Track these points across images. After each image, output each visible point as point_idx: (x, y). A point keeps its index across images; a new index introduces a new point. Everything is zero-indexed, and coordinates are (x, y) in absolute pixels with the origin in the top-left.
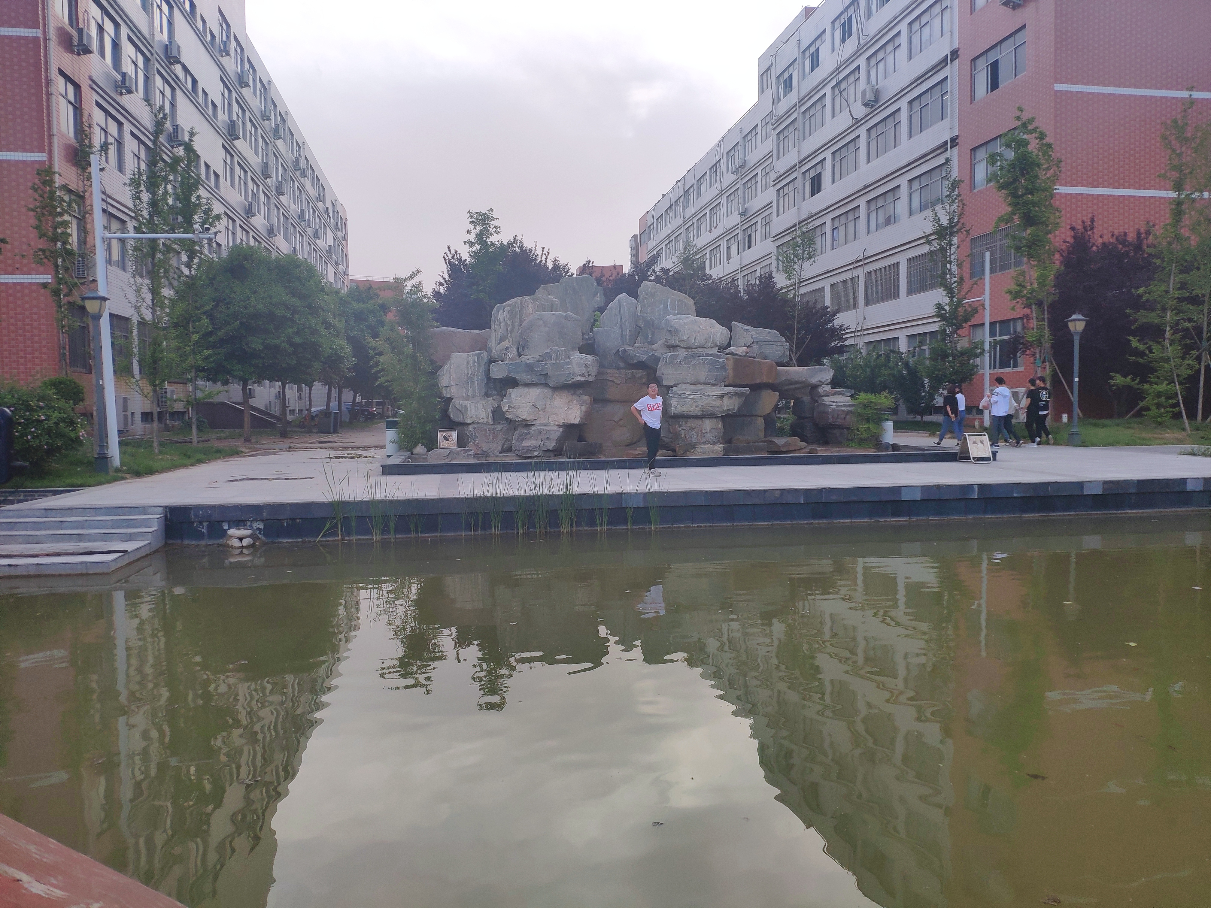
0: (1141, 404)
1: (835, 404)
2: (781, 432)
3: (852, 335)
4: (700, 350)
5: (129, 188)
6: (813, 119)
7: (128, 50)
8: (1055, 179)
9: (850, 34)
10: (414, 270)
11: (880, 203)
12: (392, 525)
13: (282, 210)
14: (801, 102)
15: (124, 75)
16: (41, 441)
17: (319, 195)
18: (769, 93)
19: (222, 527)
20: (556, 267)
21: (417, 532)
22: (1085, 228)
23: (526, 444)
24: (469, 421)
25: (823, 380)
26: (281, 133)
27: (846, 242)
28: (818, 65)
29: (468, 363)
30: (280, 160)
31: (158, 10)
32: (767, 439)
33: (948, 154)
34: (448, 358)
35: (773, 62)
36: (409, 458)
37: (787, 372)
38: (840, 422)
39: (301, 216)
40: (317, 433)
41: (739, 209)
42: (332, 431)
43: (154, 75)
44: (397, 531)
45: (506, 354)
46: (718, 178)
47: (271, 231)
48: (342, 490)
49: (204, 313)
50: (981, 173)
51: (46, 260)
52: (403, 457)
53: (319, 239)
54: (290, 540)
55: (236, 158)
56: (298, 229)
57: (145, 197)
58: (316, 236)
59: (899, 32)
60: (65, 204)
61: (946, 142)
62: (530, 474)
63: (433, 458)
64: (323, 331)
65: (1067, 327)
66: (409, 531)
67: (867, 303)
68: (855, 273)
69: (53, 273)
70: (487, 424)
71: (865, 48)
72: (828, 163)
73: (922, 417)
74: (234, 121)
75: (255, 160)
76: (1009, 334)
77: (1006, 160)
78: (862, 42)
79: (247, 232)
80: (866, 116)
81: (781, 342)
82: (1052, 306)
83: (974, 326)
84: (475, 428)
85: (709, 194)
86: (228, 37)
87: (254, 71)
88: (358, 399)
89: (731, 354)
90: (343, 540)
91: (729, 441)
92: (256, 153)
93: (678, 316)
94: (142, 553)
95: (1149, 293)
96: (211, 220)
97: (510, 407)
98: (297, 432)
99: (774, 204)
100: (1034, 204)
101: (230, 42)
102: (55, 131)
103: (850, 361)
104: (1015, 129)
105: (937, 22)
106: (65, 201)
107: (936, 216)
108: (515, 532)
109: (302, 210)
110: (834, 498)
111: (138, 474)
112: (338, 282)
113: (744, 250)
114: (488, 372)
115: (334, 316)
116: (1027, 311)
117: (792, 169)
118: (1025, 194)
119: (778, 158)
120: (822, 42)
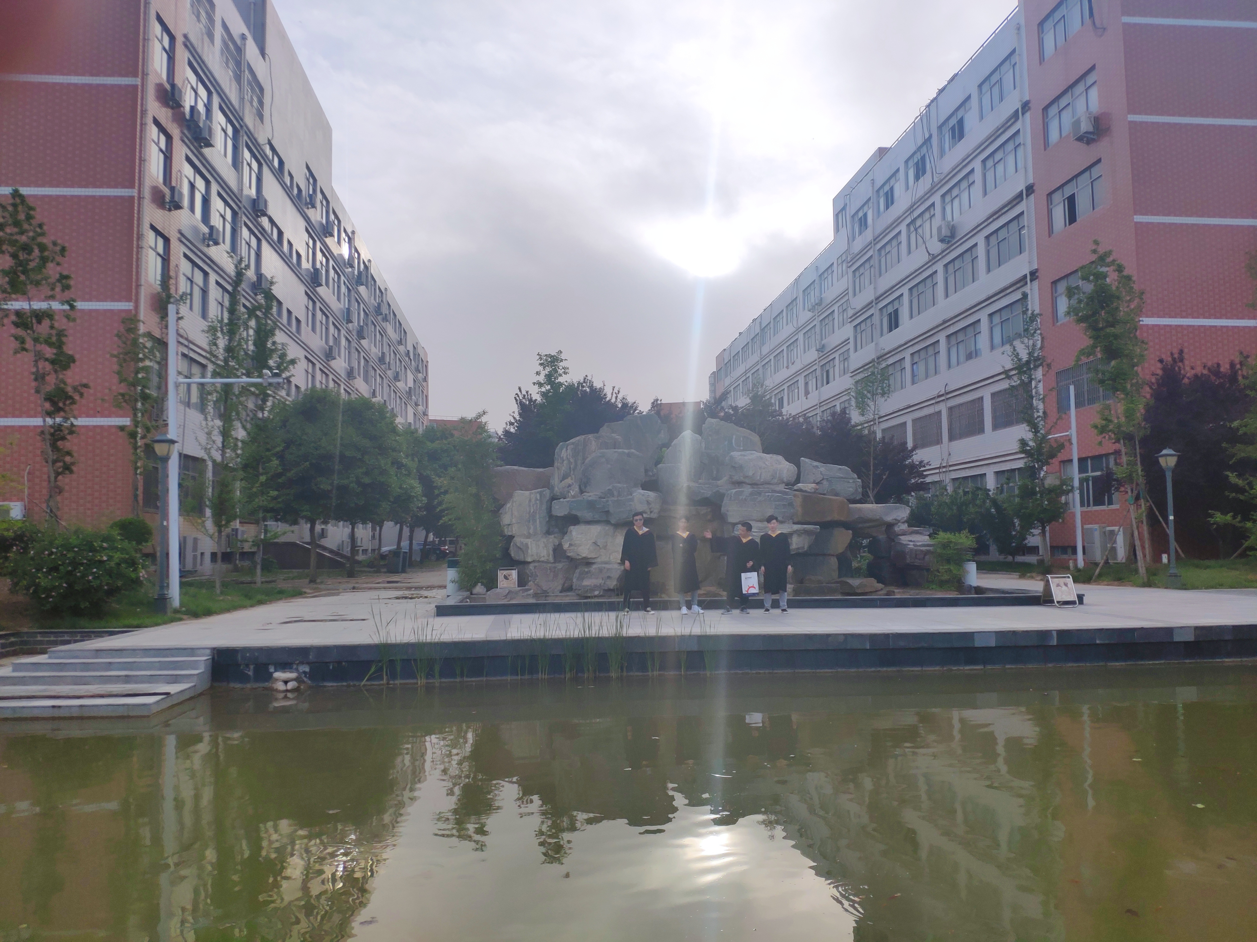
0: (1246, 544)
1: (912, 543)
2: (857, 573)
3: (937, 471)
4: (766, 486)
5: (206, 335)
6: (889, 256)
7: (217, 205)
8: (1139, 311)
9: (924, 172)
10: (481, 411)
11: (961, 337)
12: (437, 668)
13: (362, 354)
14: (876, 240)
15: (211, 228)
16: (101, 581)
17: (401, 339)
18: (843, 232)
19: (268, 669)
20: (625, 405)
21: (462, 676)
22: (1174, 360)
23: (587, 582)
24: (529, 559)
25: (899, 518)
26: (364, 279)
27: (927, 377)
28: (892, 203)
29: (530, 501)
30: (362, 305)
31: (248, 168)
32: (840, 580)
33: (1027, 289)
34: (510, 496)
35: (848, 202)
36: (467, 598)
37: (859, 510)
38: (917, 563)
39: (382, 359)
40: (385, 572)
41: (816, 346)
42: (400, 570)
43: (241, 227)
44: (442, 675)
45: (569, 492)
46: (795, 316)
47: (350, 374)
48: (388, 633)
49: (275, 455)
50: (1063, 305)
51: (124, 404)
52: (460, 597)
53: (399, 381)
54: (335, 684)
55: (318, 305)
56: (378, 371)
57: (222, 342)
58: (397, 378)
59: (973, 169)
60: (146, 350)
61: (1025, 276)
62: (579, 614)
63: (492, 598)
64: (392, 471)
65: (1158, 462)
66: (454, 675)
67: (951, 438)
68: (937, 408)
69: (132, 416)
70: (547, 562)
71: (939, 185)
72: (906, 299)
73: (1014, 558)
74: (318, 269)
75: (336, 306)
76: (1102, 470)
77: (1084, 293)
78: (936, 180)
79: (327, 375)
80: (943, 252)
81: (853, 478)
82: (1144, 441)
83: (1064, 462)
84: (535, 567)
85: (786, 330)
86: (314, 191)
87: (339, 221)
88: (431, 537)
89: (800, 490)
90: (388, 684)
91: (801, 582)
92: (339, 299)
93: (743, 453)
94: (186, 696)
95: (1246, 426)
96: (285, 365)
97: (571, 545)
98: (364, 571)
99: (852, 340)
100: (1116, 337)
101: (316, 195)
102: (143, 282)
103: (935, 498)
104: (1092, 262)
105: (1011, 159)
106: (146, 348)
107: (1015, 350)
108: (563, 676)
109: (383, 353)
110: (902, 644)
111: (196, 615)
112: (417, 422)
113: (823, 385)
114: (549, 509)
115: (407, 456)
116: (1117, 446)
117: (869, 305)
118: (1106, 327)
119: (855, 295)
120: (897, 181)
